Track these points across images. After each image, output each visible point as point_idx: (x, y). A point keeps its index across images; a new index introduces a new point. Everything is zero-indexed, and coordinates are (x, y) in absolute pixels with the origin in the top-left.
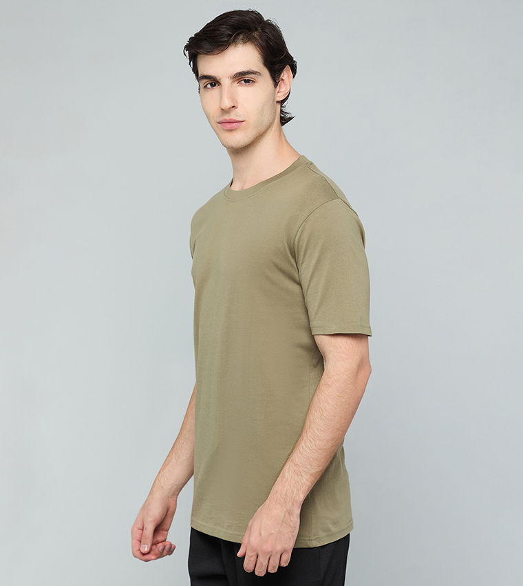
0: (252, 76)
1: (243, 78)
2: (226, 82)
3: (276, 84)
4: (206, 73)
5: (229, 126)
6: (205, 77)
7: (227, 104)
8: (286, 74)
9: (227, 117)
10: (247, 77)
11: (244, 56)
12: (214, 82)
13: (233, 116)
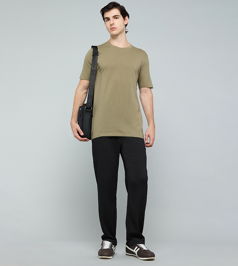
0: (117, 16)
1: (115, 17)
2: (111, 18)
3: (124, 20)
4: (106, 17)
5: (113, 29)
6: (106, 18)
7: (112, 23)
8: (127, 18)
9: (112, 27)
10: (117, 17)
11: (115, 12)
12: (108, 19)
13: (113, 26)
